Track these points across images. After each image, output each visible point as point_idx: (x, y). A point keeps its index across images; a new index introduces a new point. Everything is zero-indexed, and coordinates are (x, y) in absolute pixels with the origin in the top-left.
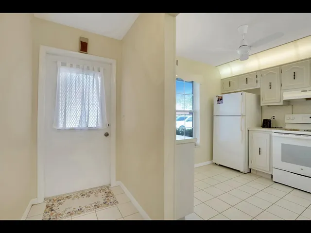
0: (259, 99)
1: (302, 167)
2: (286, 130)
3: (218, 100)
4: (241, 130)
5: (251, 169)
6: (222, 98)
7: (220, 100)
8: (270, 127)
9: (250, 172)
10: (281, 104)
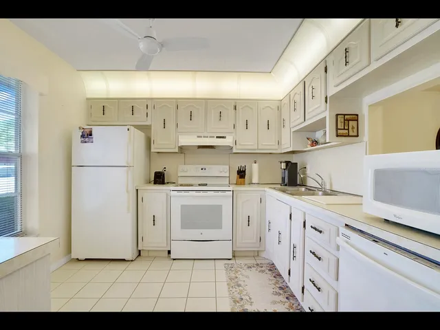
0: (149, 142)
1: (201, 231)
2: (181, 185)
3: (83, 136)
4: (127, 192)
5: (140, 251)
6: (91, 132)
7: (87, 136)
8: (163, 183)
9: (140, 255)
10: (177, 150)
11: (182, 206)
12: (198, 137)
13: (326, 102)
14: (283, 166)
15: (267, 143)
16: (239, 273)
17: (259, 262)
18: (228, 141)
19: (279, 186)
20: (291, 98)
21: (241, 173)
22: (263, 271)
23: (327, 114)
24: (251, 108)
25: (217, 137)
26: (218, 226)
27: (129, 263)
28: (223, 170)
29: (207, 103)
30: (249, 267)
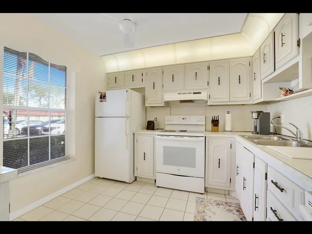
1: (178, 167)
3: (101, 98)
4: (126, 134)
5: (136, 177)
6: (105, 94)
7: (103, 97)
8: (153, 129)
9: (136, 180)
10: (163, 105)
11: (164, 147)
12: (179, 94)
13: (299, 45)
14: (255, 115)
15: (240, 95)
16: (208, 208)
17: (228, 201)
18: (203, 96)
19: (250, 134)
20: (261, 51)
21: (215, 122)
22: (231, 211)
23: (300, 59)
24: (224, 67)
25: (194, 93)
26: (193, 165)
27: (127, 185)
28: (199, 119)
29: (184, 67)
30: (217, 204)
